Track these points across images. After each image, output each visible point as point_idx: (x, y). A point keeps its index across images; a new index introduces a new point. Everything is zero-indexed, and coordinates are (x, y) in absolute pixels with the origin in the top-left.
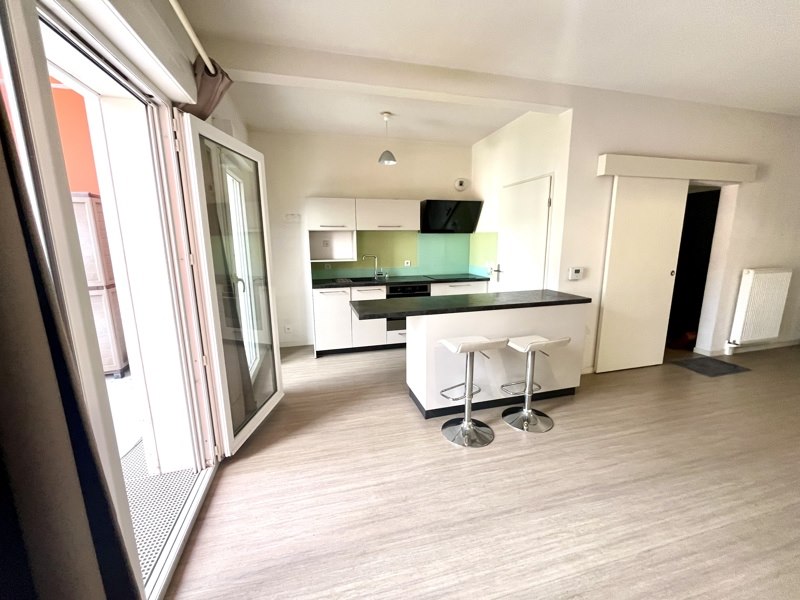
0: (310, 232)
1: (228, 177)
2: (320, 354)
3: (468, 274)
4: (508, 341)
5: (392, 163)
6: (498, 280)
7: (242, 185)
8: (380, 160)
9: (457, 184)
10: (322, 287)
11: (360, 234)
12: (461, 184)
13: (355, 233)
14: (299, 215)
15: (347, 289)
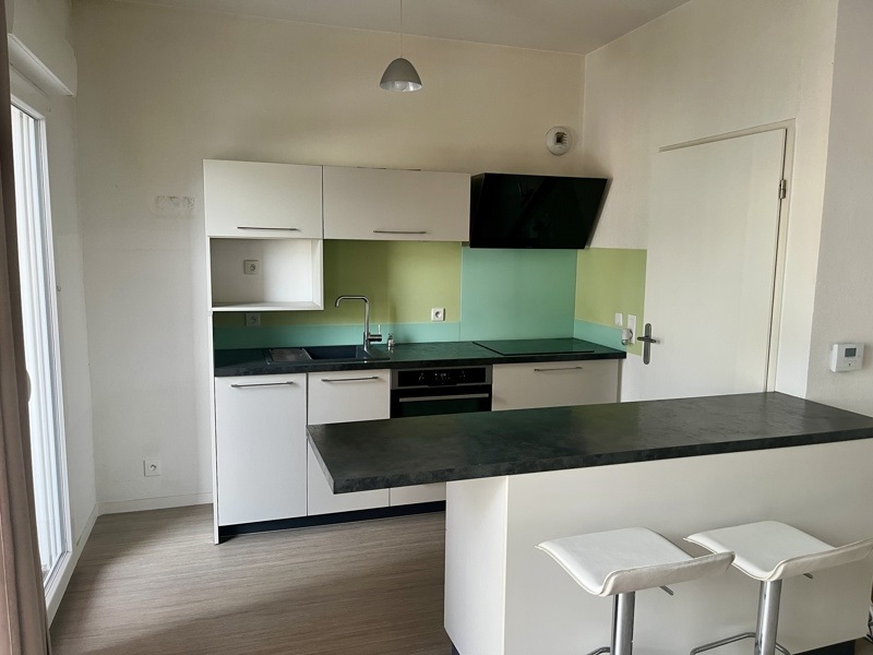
0: (212, 240)
1: (15, 112)
2: (227, 533)
3: (571, 340)
4: (733, 558)
5: (412, 87)
6: (646, 360)
7: (43, 125)
8: (384, 81)
9: (551, 142)
10: (238, 374)
11: (331, 248)
12: (560, 139)
13: (320, 244)
14: (189, 200)
15: (299, 378)
